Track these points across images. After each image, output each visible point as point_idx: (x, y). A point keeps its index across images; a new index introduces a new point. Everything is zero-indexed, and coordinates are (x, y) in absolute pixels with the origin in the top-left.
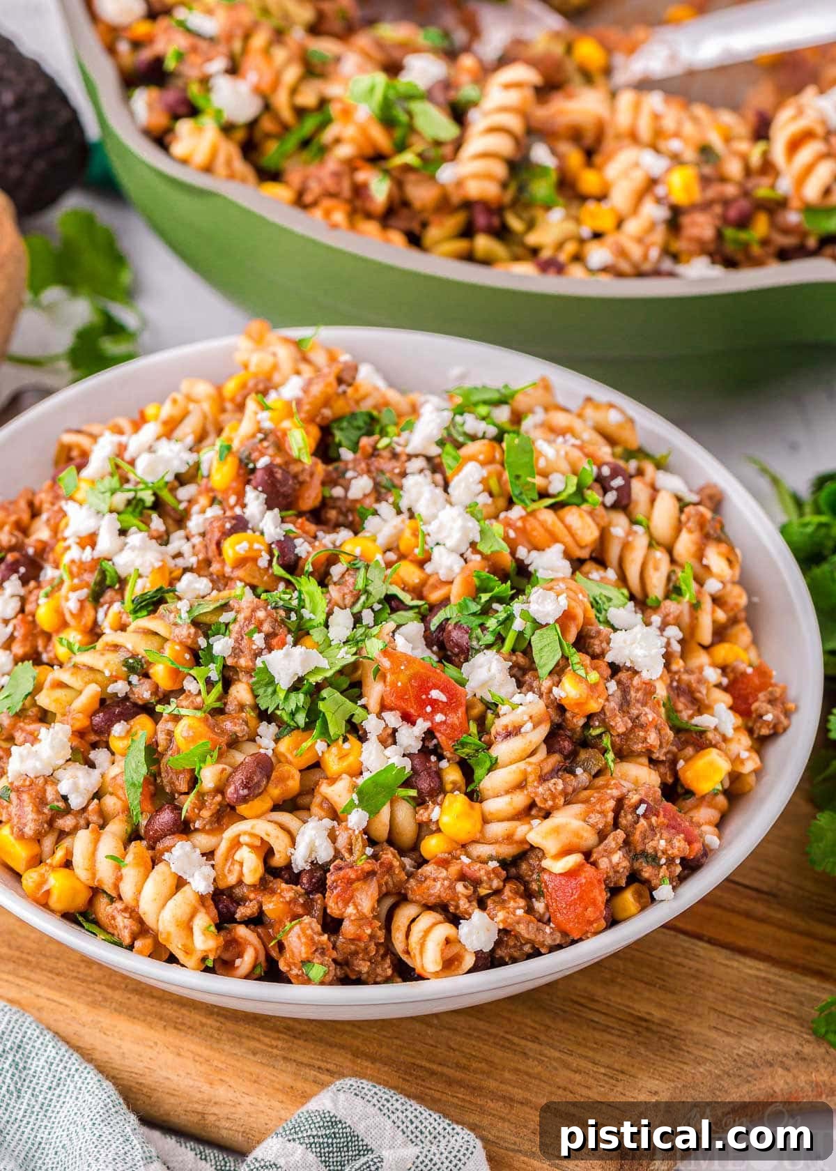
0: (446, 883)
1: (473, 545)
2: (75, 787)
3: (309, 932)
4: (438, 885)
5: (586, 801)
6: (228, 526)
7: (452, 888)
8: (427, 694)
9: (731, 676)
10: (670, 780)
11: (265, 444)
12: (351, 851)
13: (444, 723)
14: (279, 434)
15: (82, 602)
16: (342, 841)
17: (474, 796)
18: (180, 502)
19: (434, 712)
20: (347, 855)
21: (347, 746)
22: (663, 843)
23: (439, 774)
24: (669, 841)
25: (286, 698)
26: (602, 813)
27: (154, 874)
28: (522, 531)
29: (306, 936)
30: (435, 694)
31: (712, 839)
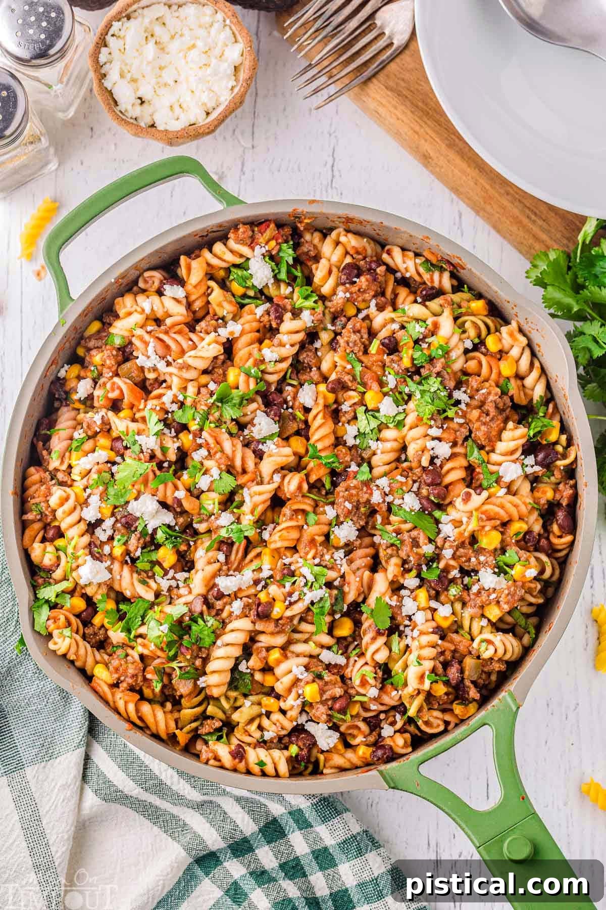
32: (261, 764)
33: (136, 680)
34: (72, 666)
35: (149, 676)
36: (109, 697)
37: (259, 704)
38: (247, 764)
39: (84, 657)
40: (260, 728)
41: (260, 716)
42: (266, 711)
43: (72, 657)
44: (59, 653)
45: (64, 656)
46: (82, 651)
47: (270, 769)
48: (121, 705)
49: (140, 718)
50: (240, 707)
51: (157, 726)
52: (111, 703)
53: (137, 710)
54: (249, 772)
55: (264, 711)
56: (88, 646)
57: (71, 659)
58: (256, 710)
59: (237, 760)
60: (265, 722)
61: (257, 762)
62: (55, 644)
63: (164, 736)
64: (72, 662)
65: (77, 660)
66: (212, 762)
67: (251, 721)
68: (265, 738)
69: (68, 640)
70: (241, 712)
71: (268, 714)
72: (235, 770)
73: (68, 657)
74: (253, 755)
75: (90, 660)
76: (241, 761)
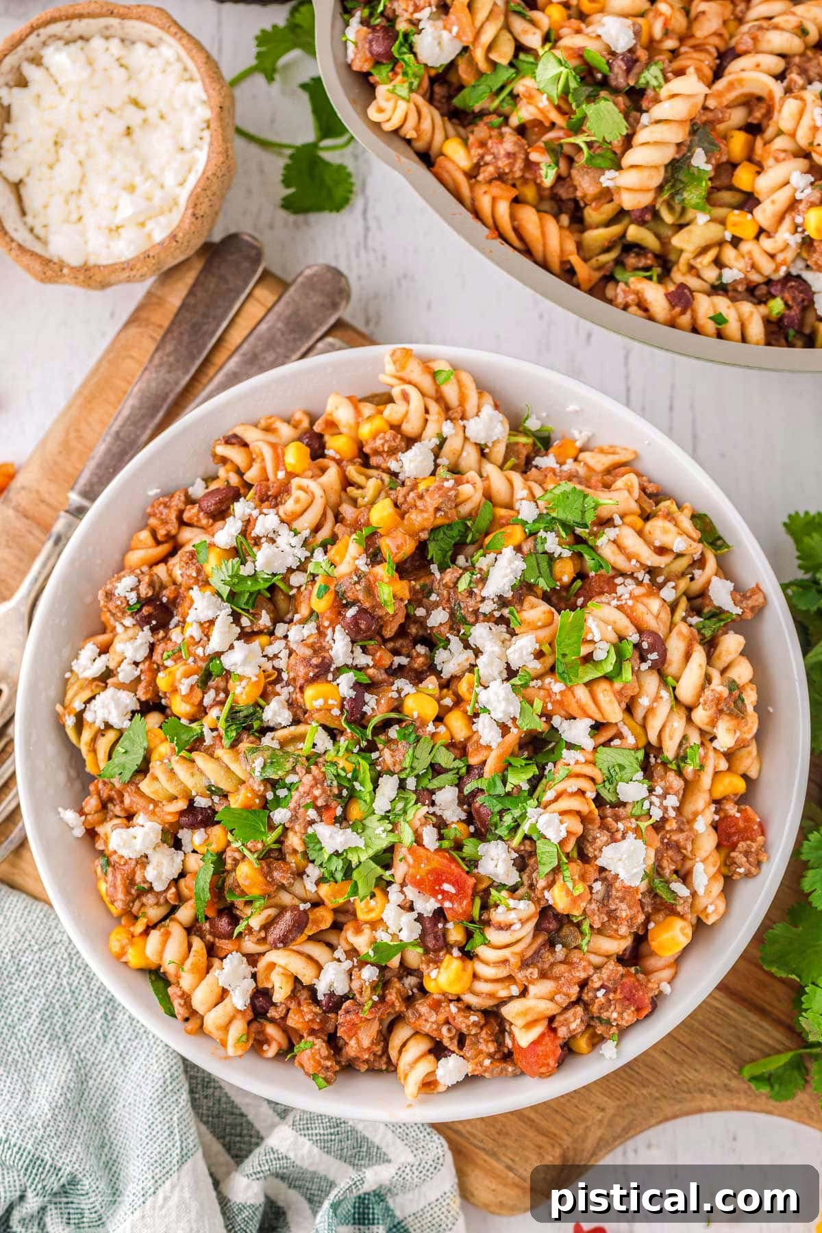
0: (435, 1026)
1: (514, 719)
2: (159, 876)
3: (318, 1057)
4: (428, 1026)
5: (557, 979)
6: (311, 674)
7: (439, 1030)
8: (440, 885)
9: (722, 814)
10: (641, 933)
11: (358, 587)
12: (361, 993)
13: (452, 909)
14: (372, 579)
15: (192, 687)
16: (356, 985)
17: (468, 955)
18: (291, 587)
19: (443, 899)
20: (358, 996)
21: (372, 902)
22: (615, 1015)
23: (445, 932)
24: (621, 1014)
25: (330, 859)
26: (567, 995)
27: (204, 983)
28: (560, 703)
29: (315, 1060)
30: (447, 887)
31: (666, 988)
32: (719, 319)
33: (512, 165)
34: (408, 149)
35: (534, 156)
36: (465, 190)
37: (723, 222)
38: (694, 319)
39: (429, 135)
40: (718, 263)
41: (721, 244)
42: (734, 237)
43: (411, 134)
44: (388, 127)
45: (396, 132)
46: (426, 125)
47: (733, 328)
48: (485, 203)
49: (516, 230)
50: (687, 224)
51: (545, 245)
52: (468, 202)
53: (513, 217)
54: (695, 330)
55: (728, 237)
56: (437, 114)
57: (408, 137)
58: (715, 231)
59: (678, 309)
60: (729, 254)
61: (711, 314)
62: (381, 110)
63: (555, 263)
64: (409, 142)
65: (417, 139)
66: (633, 309)
67: (703, 250)
68: (725, 280)
69: (402, 106)
70: (690, 232)
71: (736, 242)
72: (672, 324)
73: (403, 132)
74: (705, 306)
75: (439, 137)
76: (683, 312)
